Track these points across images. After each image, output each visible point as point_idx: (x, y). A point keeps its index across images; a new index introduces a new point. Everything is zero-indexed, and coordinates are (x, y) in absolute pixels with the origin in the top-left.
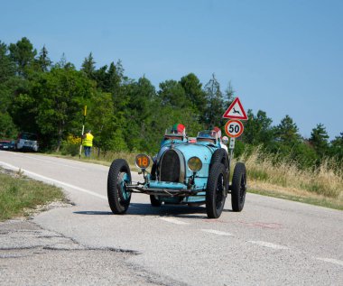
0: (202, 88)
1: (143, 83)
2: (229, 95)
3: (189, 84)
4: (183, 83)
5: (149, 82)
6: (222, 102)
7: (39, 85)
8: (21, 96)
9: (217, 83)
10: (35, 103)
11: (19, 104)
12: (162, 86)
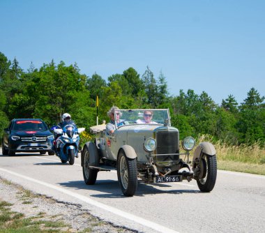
0: (140, 77)
1: (96, 79)
2: (162, 80)
3: (130, 75)
4: (125, 75)
5: (100, 77)
6: (156, 86)
7: (33, 83)
8: (16, 96)
9: (151, 73)
10: (30, 101)
11: (15, 103)
12: (110, 79)
